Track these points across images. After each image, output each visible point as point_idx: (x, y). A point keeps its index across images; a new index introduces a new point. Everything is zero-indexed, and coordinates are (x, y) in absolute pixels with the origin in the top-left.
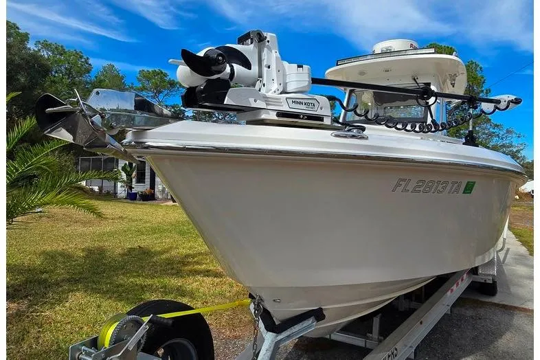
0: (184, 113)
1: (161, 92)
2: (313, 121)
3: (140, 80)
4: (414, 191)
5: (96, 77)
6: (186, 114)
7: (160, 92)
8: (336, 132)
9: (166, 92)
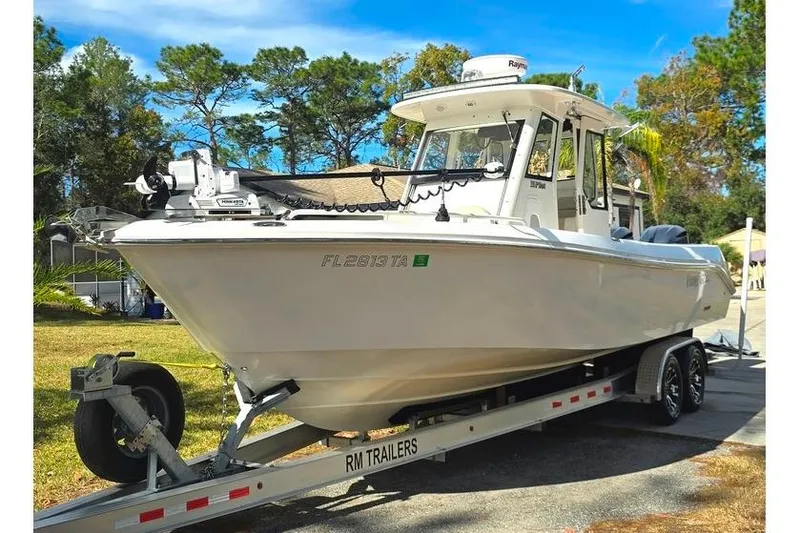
0: (260, 133)
1: (211, 90)
2: (241, 215)
3: (164, 69)
4: (347, 265)
5: (72, 68)
6: (266, 135)
7: (209, 90)
8: (256, 222)
9: (218, 91)
